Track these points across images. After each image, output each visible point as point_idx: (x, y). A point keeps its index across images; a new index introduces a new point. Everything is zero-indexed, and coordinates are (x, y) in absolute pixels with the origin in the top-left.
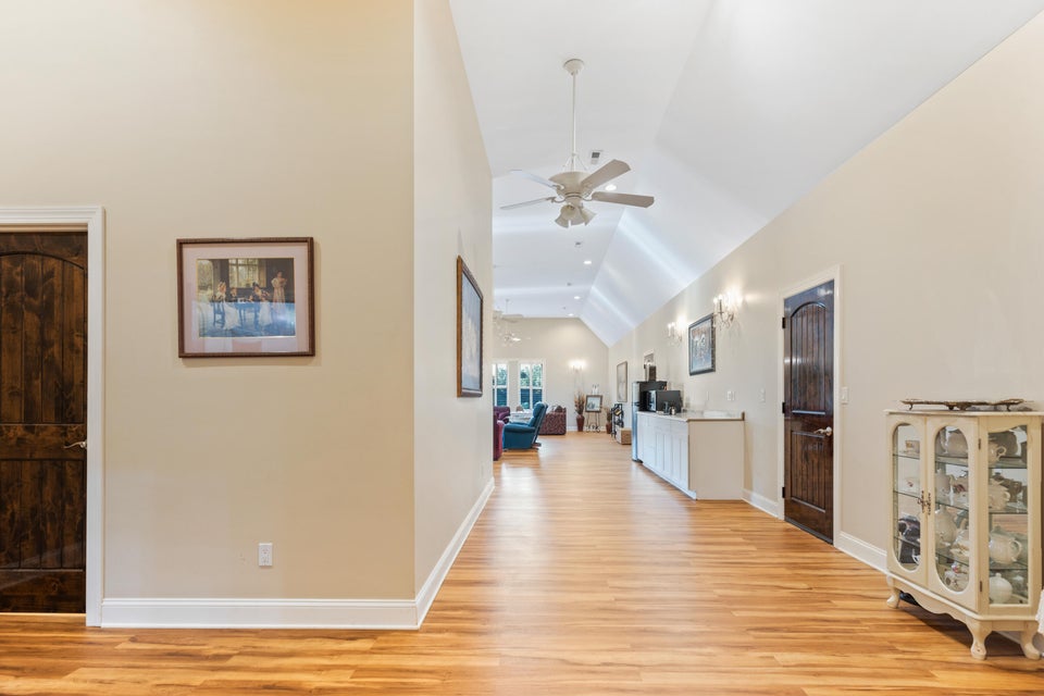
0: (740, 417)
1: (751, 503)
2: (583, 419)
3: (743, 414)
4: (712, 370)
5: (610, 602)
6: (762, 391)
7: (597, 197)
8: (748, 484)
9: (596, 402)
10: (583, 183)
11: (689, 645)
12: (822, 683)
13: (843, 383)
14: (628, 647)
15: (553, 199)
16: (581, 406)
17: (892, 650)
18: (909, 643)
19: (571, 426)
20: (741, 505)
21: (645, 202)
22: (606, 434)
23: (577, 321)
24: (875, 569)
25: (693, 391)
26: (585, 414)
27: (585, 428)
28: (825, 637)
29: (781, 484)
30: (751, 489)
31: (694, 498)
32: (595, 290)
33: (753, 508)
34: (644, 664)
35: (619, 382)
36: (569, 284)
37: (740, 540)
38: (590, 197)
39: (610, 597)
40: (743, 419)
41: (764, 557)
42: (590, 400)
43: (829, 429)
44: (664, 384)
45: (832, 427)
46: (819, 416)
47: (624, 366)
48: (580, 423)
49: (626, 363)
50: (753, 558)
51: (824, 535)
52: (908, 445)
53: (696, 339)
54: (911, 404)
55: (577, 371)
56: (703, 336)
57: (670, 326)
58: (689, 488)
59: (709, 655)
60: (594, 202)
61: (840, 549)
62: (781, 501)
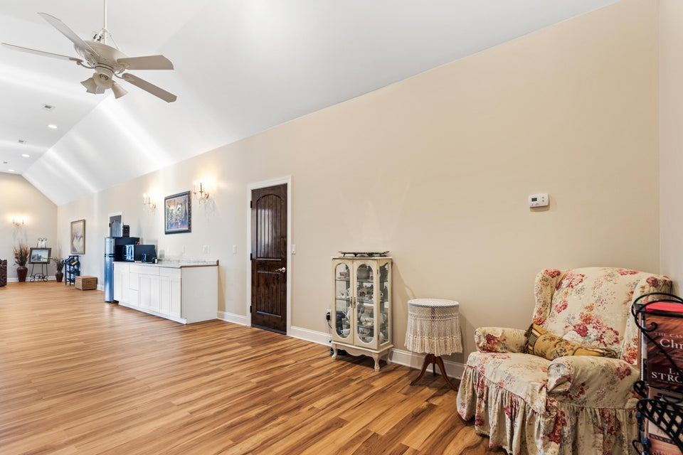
0: (216, 264)
1: (225, 320)
2: (26, 270)
3: (218, 261)
4: (189, 231)
5: (187, 417)
6: (234, 246)
7: (126, 77)
8: (221, 307)
9: (44, 255)
10: (120, 61)
11: (266, 422)
12: (343, 410)
13: (292, 243)
14: (231, 442)
15: (79, 62)
16: (22, 257)
17: (353, 380)
18: (354, 374)
19: (12, 278)
20: (217, 322)
21: (170, 98)
22: (56, 283)
23: (18, 177)
24: (313, 343)
25: (167, 245)
26: (28, 265)
27: (28, 279)
28: (325, 385)
29: (249, 304)
30: (224, 310)
31: (185, 323)
32: (52, 153)
33: (228, 323)
34: (252, 448)
35: (73, 237)
36: (21, 141)
37: (237, 344)
38: (120, 75)
39: (184, 412)
40: (218, 265)
41: (259, 351)
42: (34, 253)
43: (284, 269)
44: (138, 239)
45: (286, 268)
46: (277, 261)
47: (82, 223)
48: (22, 275)
49: (84, 221)
50: (254, 353)
51: (280, 330)
52: (341, 274)
53: (172, 208)
54: (345, 254)
55: (18, 225)
56: (179, 206)
57: (145, 195)
58: (181, 317)
59: (284, 422)
60: (123, 80)
61: (292, 336)
62: (249, 315)
